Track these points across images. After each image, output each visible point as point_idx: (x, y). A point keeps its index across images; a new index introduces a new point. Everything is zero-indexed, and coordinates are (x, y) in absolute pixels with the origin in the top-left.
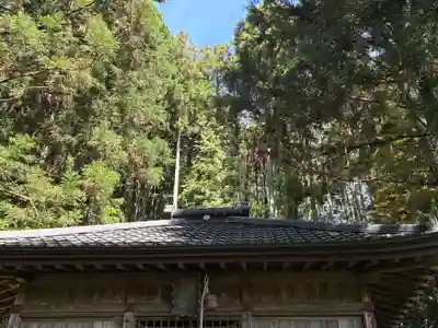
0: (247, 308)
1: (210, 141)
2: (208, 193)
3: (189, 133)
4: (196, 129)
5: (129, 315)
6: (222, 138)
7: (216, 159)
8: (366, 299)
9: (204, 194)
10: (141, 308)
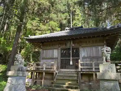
0: (80, 46)
1: (78, 12)
2: (78, 23)
3: (73, 10)
4: (75, 9)
5: (59, 48)
6: (80, 10)
7: (79, 16)
8: (105, 42)
9: (77, 23)
10: (61, 47)
